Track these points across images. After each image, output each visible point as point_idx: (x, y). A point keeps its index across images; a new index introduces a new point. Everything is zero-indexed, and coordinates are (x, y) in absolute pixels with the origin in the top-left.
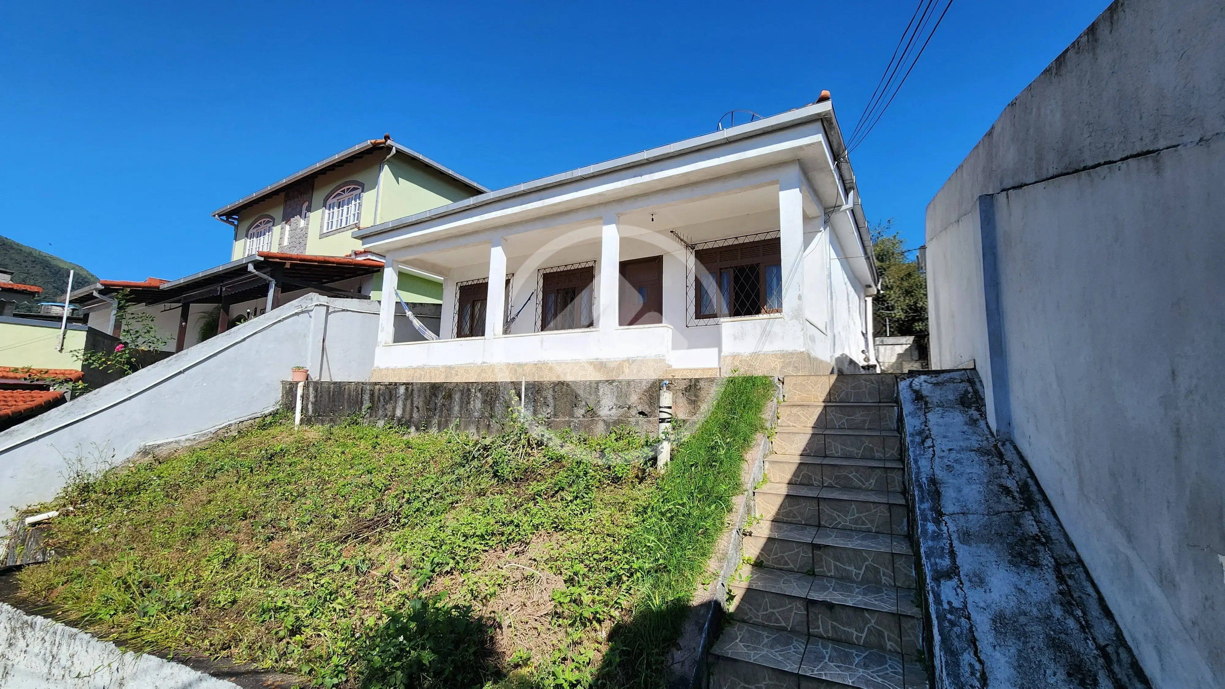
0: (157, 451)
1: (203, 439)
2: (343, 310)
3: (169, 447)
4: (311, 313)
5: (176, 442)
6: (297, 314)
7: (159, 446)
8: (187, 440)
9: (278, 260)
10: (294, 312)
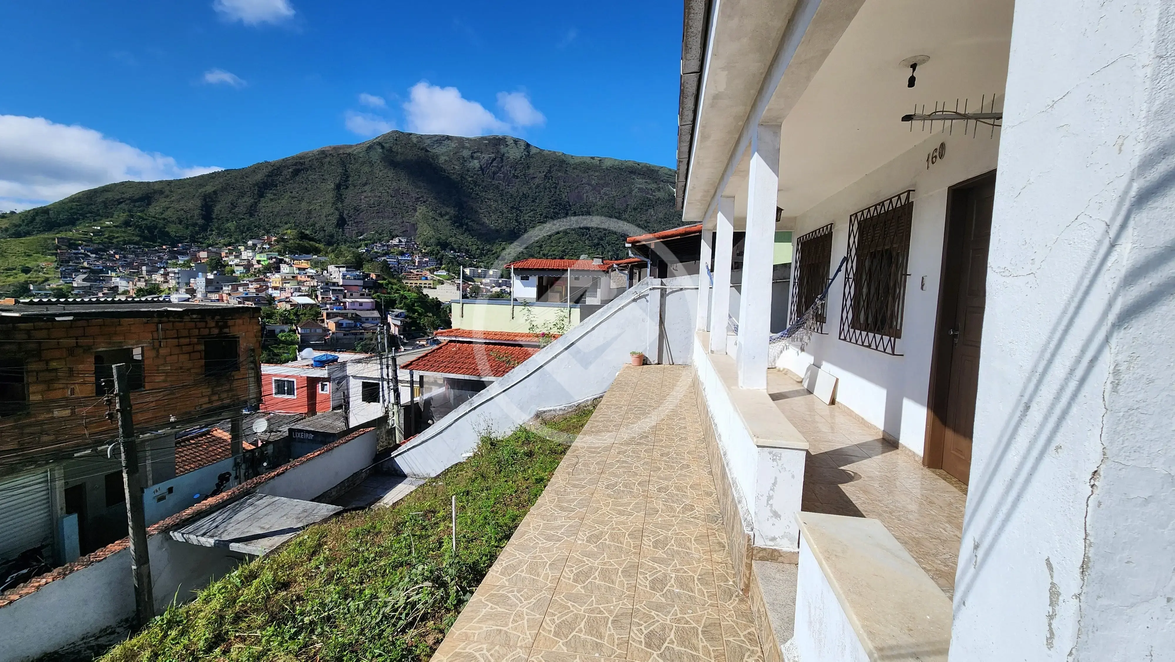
0: (544, 416)
1: (570, 410)
3: (550, 413)
5: (554, 410)
7: (544, 412)
8: (560, 410)
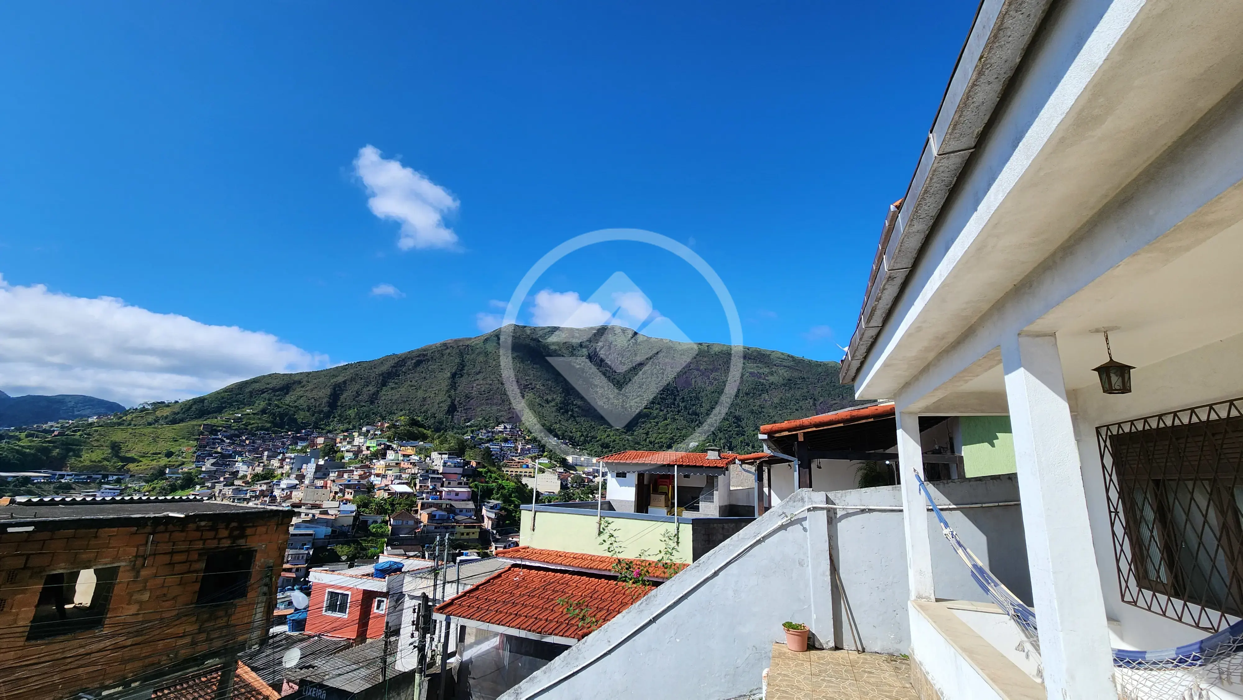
2: (863, 511)
4: (806, 524)
6: (783, 527)
9: (786, 433)
10: (776, 526)
